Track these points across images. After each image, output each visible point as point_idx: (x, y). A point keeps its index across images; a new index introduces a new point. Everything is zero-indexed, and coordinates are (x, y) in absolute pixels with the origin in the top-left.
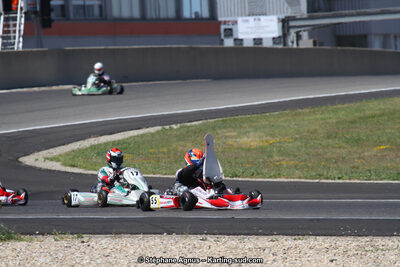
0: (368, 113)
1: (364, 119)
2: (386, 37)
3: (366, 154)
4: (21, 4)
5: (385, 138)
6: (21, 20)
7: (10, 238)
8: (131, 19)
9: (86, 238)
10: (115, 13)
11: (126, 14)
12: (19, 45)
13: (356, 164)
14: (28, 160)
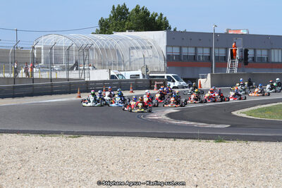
4: (237, 56)
6: (237, 62)
7: (221, 141)
8: (279, 63)
9: (249, 142)
10: (273, 60)
11: (276, 61)
12: (236, 72)
14: (234, 113)
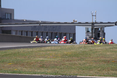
0: (8, 53)
1: (6, 55)
2: (17, 31)
3: (5, 65)
5: (11, 61)
13: (2, 68)
